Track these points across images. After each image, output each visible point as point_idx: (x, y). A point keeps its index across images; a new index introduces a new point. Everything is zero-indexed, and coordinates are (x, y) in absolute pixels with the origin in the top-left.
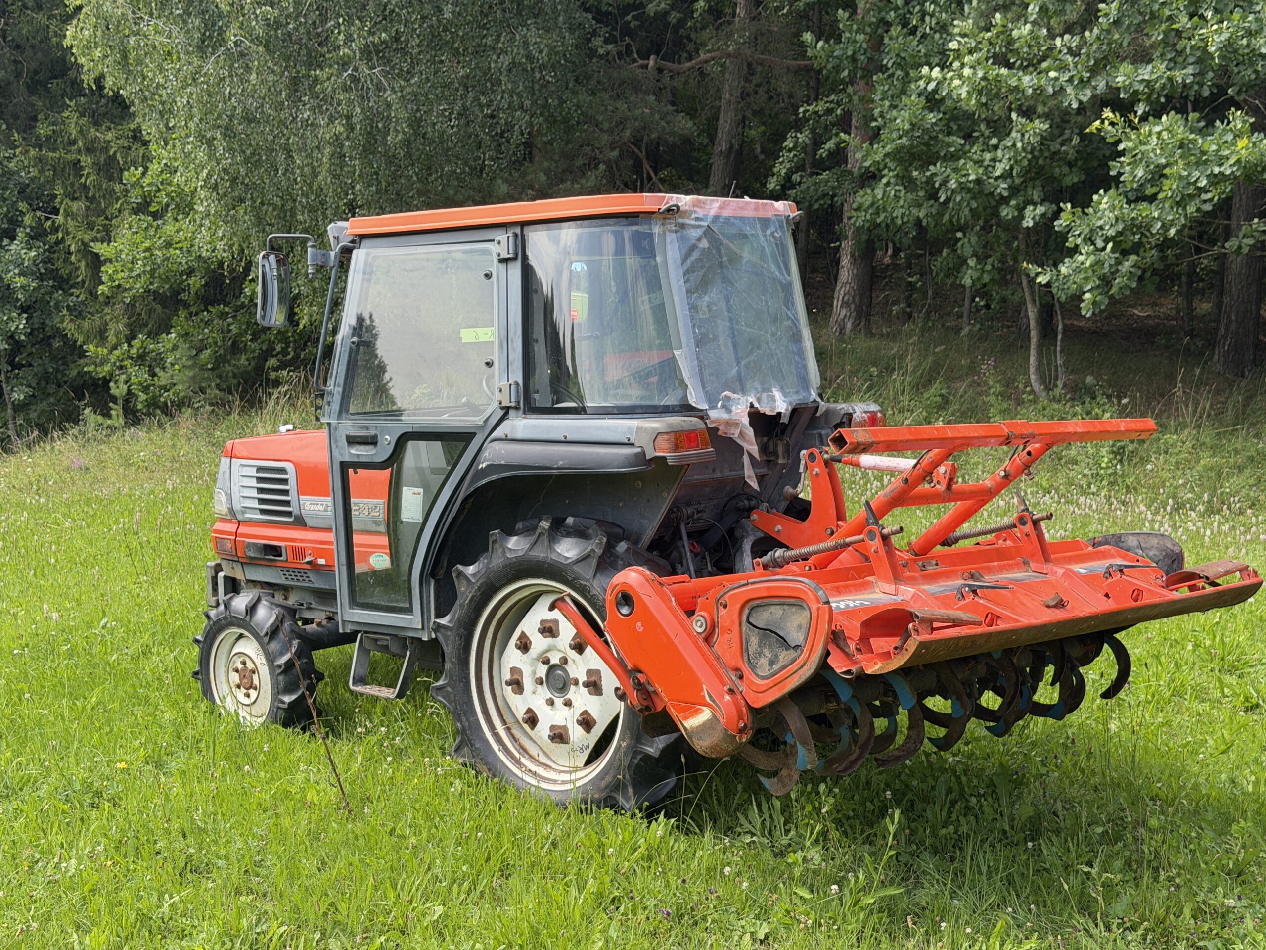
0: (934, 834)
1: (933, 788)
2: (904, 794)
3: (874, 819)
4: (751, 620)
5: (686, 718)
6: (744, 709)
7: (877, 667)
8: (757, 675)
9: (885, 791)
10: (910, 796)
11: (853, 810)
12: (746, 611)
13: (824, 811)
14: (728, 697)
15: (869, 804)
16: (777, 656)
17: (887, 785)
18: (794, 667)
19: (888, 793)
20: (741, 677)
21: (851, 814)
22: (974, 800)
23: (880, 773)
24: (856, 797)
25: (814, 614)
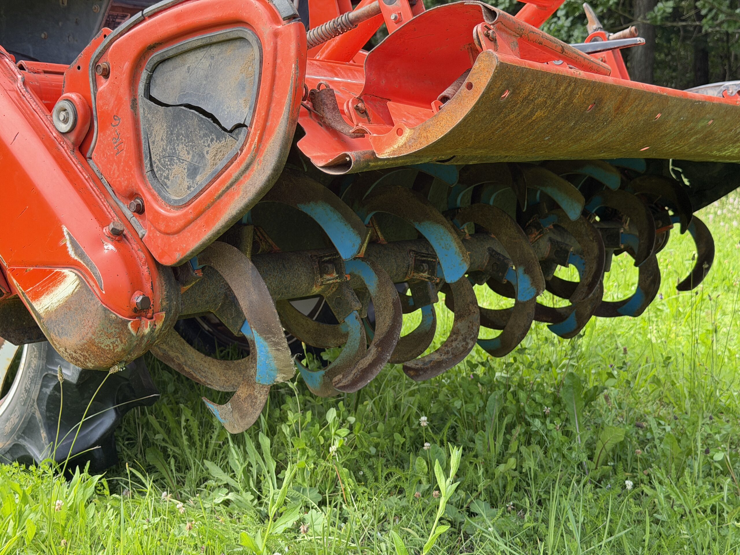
0: (489, 474)
1: (483, 410)
2: (443, 420)
3: (404, 455)
4: (154, 93)
5: (37, 296)
6: (145, 270)
7: (401, 140)
8: (167, 201)
9: (418, 416)
10: (451, 422)
11: (376, 446)
12: (144, 75)
13: (333, 449)
14: (109, 247)
15: (397, 436)
16: (202, 156)
17: (421, 409)
18: (234, 171)
19: (424, 418)
20: (140, 211)
21: (373, 450)
22: (537, 423)
23: (412, 394)
24: (381, 427)
25: (268, 48)
